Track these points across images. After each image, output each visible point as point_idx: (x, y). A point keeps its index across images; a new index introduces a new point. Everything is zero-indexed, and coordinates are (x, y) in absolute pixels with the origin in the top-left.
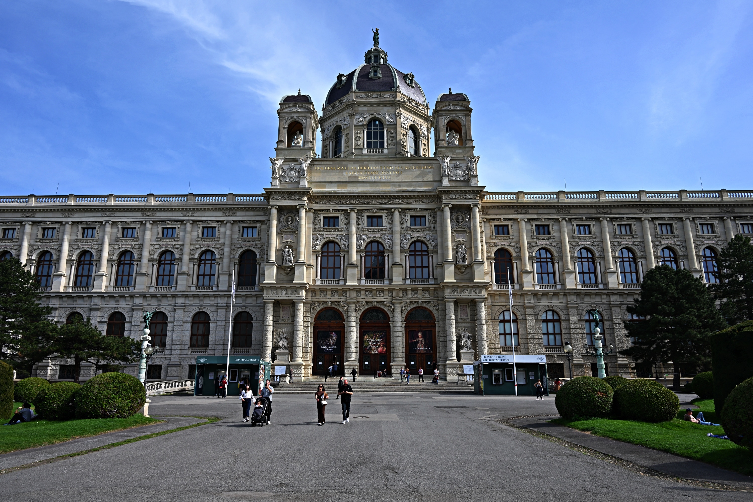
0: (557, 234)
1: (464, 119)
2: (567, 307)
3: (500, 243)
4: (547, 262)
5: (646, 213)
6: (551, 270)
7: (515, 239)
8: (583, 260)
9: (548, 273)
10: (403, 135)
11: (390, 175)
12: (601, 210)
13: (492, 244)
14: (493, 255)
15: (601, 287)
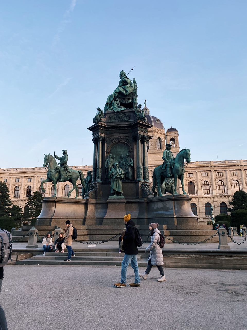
0: (210, 176)
1: (176, 138)
2: (214, 201)
3: (190, 180)
4: (207, 186)
5: (242, 168)
6: (208, 189)
7: (195, 178)
8: (220, 185)
9: (207, 190)
10: (156, 142)
11: (151, 159)
12: (226, 167)
13: (187, 180)
14: (187, 184)
15: (226, 194)
